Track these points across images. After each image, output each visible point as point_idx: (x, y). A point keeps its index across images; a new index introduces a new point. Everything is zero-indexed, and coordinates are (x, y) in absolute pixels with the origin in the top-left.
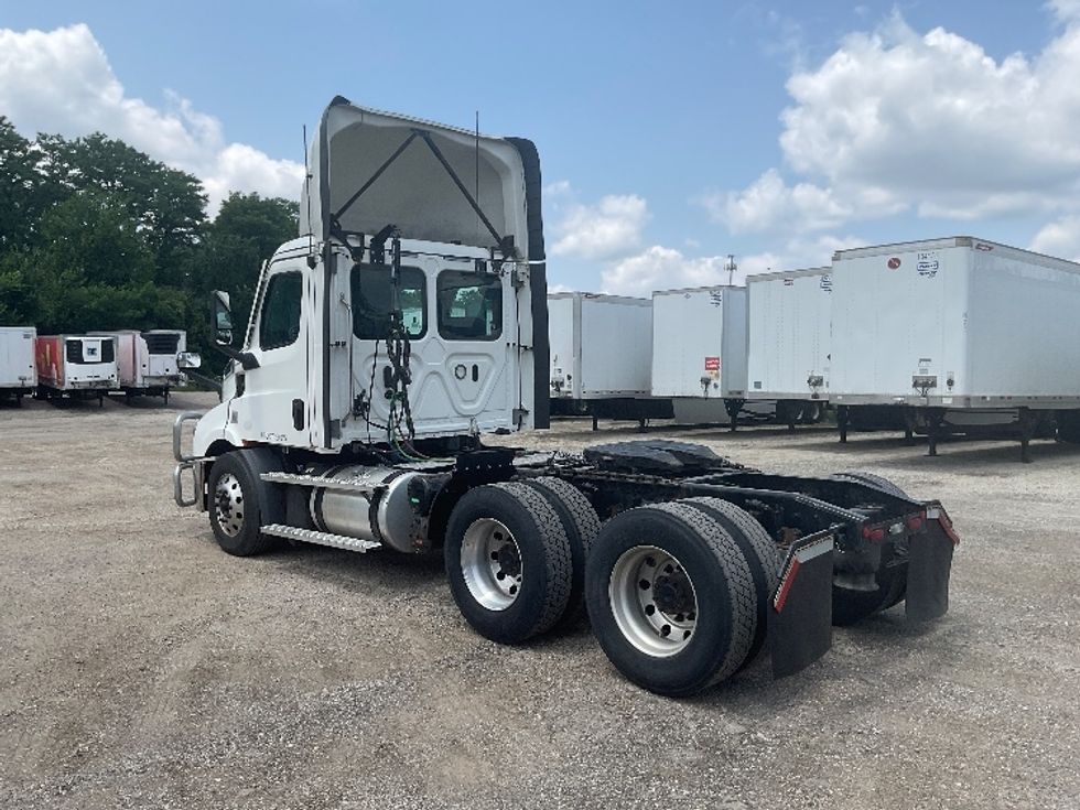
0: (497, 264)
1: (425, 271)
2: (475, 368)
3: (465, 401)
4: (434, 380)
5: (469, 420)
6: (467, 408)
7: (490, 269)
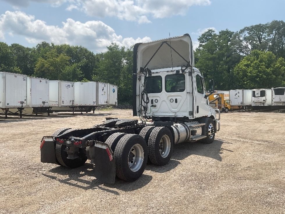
0: (183, 71)
1: (161, 76)
2: (176, 100)
3: (173, 108)
4: (164, 102)
5: (175, 113)
6: (174, 110)
7: (181, 72)
